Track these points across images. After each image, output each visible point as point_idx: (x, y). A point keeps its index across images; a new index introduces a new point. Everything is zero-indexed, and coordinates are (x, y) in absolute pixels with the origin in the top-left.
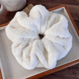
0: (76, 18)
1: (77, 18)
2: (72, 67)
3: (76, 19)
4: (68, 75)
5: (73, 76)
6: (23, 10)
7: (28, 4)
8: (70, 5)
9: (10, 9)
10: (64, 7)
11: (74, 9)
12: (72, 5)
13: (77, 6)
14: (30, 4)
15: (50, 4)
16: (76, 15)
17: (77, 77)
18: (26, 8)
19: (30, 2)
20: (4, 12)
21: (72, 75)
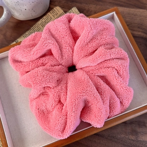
0: (139, 31)
1: (142, 32)
2: (131, 122)
3: (140, 33)
4: (123, 136)
5: (133, 138)
6: (44, 17)
7: (52, 6)
8: (128, 9)
9: (19, 16)
10: (114, 13)
11: (136, 15)
12: (133, 8)
13: (141, 10)
14: (56, 6)
15: (92, 7)
16: (139, 27)
17: (139, 139)
18: (49, 13)
19: (57, 3)
20: (9, 21)
21: (131, 136)
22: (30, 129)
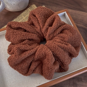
0: (81, 24)
1: (83, 25)
6: (25, 11)
8: (75, 11)
9: (10, 8)
10: (65, 12)
11: (79, 15)
12: (78, 11)
15: (54, 8)
16: (81, 22)
20: (3, 11)
22: (11, 82)
